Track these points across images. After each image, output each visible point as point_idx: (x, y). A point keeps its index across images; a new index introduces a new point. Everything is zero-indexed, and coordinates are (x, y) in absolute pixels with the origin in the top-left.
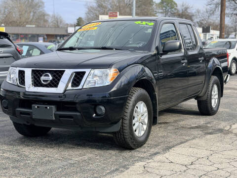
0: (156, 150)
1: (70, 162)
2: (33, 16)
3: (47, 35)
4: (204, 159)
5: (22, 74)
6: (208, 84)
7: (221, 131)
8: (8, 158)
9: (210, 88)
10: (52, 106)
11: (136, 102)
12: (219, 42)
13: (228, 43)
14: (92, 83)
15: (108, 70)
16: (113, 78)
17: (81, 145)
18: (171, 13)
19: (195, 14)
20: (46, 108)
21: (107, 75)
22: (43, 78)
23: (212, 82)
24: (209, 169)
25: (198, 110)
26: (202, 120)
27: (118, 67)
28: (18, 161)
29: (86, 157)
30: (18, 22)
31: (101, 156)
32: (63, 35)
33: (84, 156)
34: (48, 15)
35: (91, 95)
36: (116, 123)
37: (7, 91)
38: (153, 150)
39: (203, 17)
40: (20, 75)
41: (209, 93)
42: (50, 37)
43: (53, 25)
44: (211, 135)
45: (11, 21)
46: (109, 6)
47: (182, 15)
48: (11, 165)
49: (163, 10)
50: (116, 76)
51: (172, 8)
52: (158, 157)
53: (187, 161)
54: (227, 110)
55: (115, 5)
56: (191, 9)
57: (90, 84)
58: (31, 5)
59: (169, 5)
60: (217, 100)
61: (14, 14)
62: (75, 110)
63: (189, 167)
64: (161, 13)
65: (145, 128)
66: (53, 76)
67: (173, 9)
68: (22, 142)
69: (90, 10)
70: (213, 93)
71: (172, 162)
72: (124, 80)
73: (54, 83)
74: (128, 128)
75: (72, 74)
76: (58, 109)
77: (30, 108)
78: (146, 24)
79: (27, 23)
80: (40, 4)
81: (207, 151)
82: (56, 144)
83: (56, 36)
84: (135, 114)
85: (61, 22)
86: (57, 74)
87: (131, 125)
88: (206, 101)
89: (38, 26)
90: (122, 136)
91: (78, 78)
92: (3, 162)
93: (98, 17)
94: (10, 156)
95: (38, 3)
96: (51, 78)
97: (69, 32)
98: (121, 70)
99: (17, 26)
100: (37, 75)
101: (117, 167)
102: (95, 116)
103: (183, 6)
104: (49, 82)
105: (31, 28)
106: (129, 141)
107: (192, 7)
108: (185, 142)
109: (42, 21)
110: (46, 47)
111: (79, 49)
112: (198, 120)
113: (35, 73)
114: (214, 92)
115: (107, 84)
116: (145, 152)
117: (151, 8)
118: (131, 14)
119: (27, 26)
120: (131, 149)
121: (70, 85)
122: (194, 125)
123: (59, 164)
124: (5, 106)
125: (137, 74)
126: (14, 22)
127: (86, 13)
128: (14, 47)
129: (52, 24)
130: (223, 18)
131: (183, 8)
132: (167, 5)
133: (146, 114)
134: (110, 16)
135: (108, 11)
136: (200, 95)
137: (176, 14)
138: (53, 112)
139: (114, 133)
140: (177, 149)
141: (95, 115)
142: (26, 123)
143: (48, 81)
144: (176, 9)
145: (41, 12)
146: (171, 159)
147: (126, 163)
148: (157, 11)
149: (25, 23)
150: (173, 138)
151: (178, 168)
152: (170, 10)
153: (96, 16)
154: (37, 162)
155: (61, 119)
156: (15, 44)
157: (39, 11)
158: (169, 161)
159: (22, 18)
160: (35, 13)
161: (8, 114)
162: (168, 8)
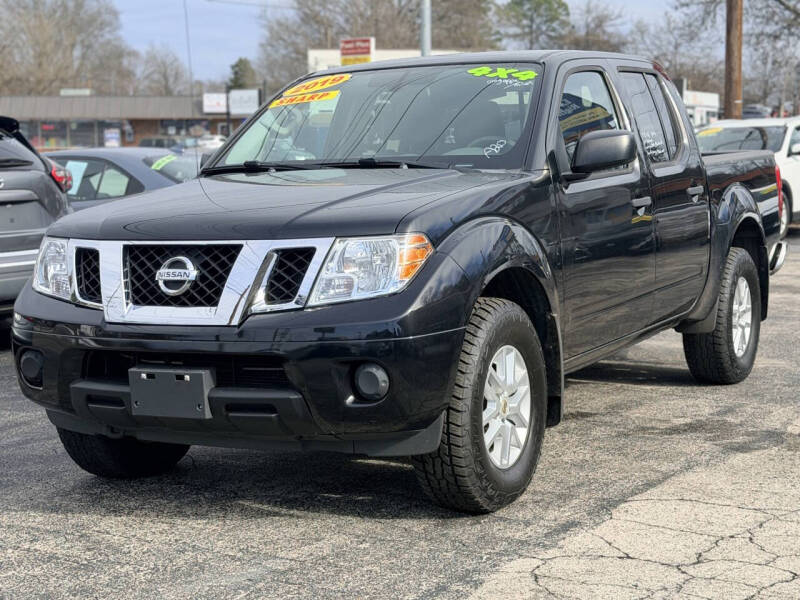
0: (566, 514)
1: (271, 564)
2: (84, 57)
3: (134, 122)
4: (739, 541)
5: (87, 262)
6: (721, 278)
7: (776, 437)
8: (52, 557)
9: (727, 291)
10: (200, 372)
11: (492, 347)
12: (725, 130)
13: (757, 134)
14: (339, 286)
15: (393, 241)
16: (413, 266)
17: (302, 504)
18: (550, 37)
19: (630, 39)
20: (181, 377)
21: (389, 258)
22: (163, 274)
23: (731, 268)
24: (765, 576)
25: (687, 368)
26: (703, 402)
27: (426, 226)
28: (88, 567)
29: (325, 547)
30: (32, 79)
31: (377, 540)
32: (187, 120)
33: (320, 544)
34: (134, 54)
35: (332, 330)
36: (426, 422)
37: (34, 321)
38: (555, 515)
39: (659, 48)
40: (83, 263)
41: (725, 306)
42: (145, 130)
43: (150, 88)
44: (747, 455)
45: (7, 77)
46: (341, 20)
47: (587, 41)
48: (68, 583)
49: (523, 27)
50: (421, 262)
51: (552, 19)
52: (577, 541)
53: (681, 550)
54: (781, 363)
55: (361, 15)
56: (619, 21)
57: (332, 292)
58: (73, 23)
59: (542, 11)
60: (748, 331)
61: (16, 51)
62: (283, 384)
63: (691, 571)
64: (515, 36)
65: (522, 440)
66: (202, 266)
67: (555, 25)
68: (91, 499)
69: (278, 33)
70: (735, 307)
71: (628, 557)
72: (448, 272)
73: (206, 292)
74: (467, 440)
75: (267, 259)
76: (221, 382)
77: (123, 379)
78: (510, 76)
79: (64, 83)
80: (107, 17)
81: (746, 512)
82: (212, 502)
83: (164, 123)
84: (489, 392)
85: (177, 76)
86: (216, 258)
87: (478, 429)
88: (713, 335)
89: (99, 93)
90: (448, 470)
91: (289, 271)
92: (37, 571)
93: (305, 57)
94: (60, 552)
95: (99, 13)
96: (191, 272)
97: (207, 109)
98: (437, 237)
99: (30, 93)
100: (141, 265)
101: (441, 579)
102: (354, 402)
103: (588, 11)
104: (186, 286)
105: (76, 101)
106: (471, 484)
107: (619, 16)
108: (660, 482)
109: (114, 73)
110: (149, 162)
111: (280, 168)
112: (690, 402)
113: (135, 258)
114: (741, 304)
115: (392, 290)
116: (527, 524)
117: (480, 22)
118: (415, 44)
119: (63, 92)
120: (476, 511)
121: (261, 295)
122: (682, 421)
123: (237, 574)
124: (33, 375)
125: (490, 249)
126: (19, 79)
127: (262, 45)
128: (42, 167)
129: (146, 83)
130: (735, 48)
131: (590, 20)
132: (536, 9)
133: (525, 389)
134: (345, 52)
135: (337, 34)
136: (694, 316)
137: (568, 41)
138: (206, 393)
139: (418, 459)
140: (640, 509)
141: (351, 398)
142: (105, 432)
143: (182, 282)
144: (564, 24)
145: (109, 42)
146: (623, 543)
147: (470, 564)
148: (502, 30)
149: (56, 84)
150: (615, 470)
151: (653, 578)
152: (544, 28)
153: (297, 52)
154: (156, 569)
155: (231, 414)
156: (42, 154)
157: (101, 40)
158: (617, 553)
159: (45, 66)
160: (89, 47)
161: (41, 401)
162: (538, 20)
